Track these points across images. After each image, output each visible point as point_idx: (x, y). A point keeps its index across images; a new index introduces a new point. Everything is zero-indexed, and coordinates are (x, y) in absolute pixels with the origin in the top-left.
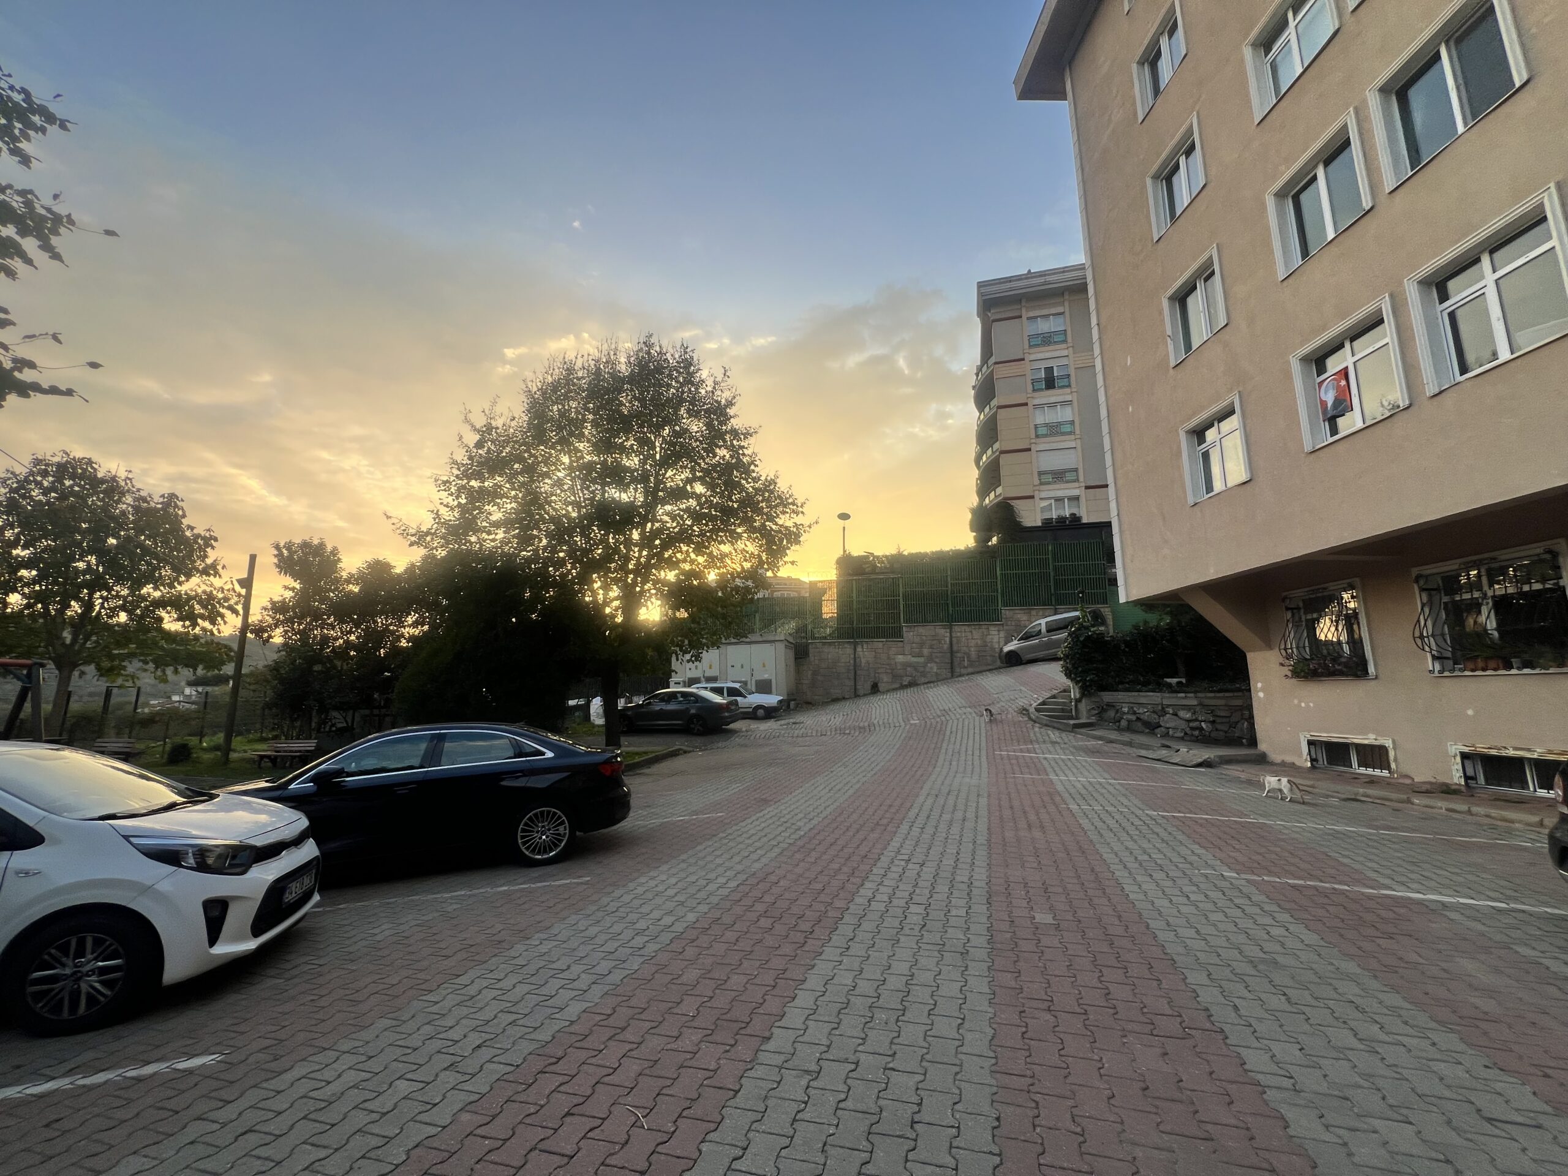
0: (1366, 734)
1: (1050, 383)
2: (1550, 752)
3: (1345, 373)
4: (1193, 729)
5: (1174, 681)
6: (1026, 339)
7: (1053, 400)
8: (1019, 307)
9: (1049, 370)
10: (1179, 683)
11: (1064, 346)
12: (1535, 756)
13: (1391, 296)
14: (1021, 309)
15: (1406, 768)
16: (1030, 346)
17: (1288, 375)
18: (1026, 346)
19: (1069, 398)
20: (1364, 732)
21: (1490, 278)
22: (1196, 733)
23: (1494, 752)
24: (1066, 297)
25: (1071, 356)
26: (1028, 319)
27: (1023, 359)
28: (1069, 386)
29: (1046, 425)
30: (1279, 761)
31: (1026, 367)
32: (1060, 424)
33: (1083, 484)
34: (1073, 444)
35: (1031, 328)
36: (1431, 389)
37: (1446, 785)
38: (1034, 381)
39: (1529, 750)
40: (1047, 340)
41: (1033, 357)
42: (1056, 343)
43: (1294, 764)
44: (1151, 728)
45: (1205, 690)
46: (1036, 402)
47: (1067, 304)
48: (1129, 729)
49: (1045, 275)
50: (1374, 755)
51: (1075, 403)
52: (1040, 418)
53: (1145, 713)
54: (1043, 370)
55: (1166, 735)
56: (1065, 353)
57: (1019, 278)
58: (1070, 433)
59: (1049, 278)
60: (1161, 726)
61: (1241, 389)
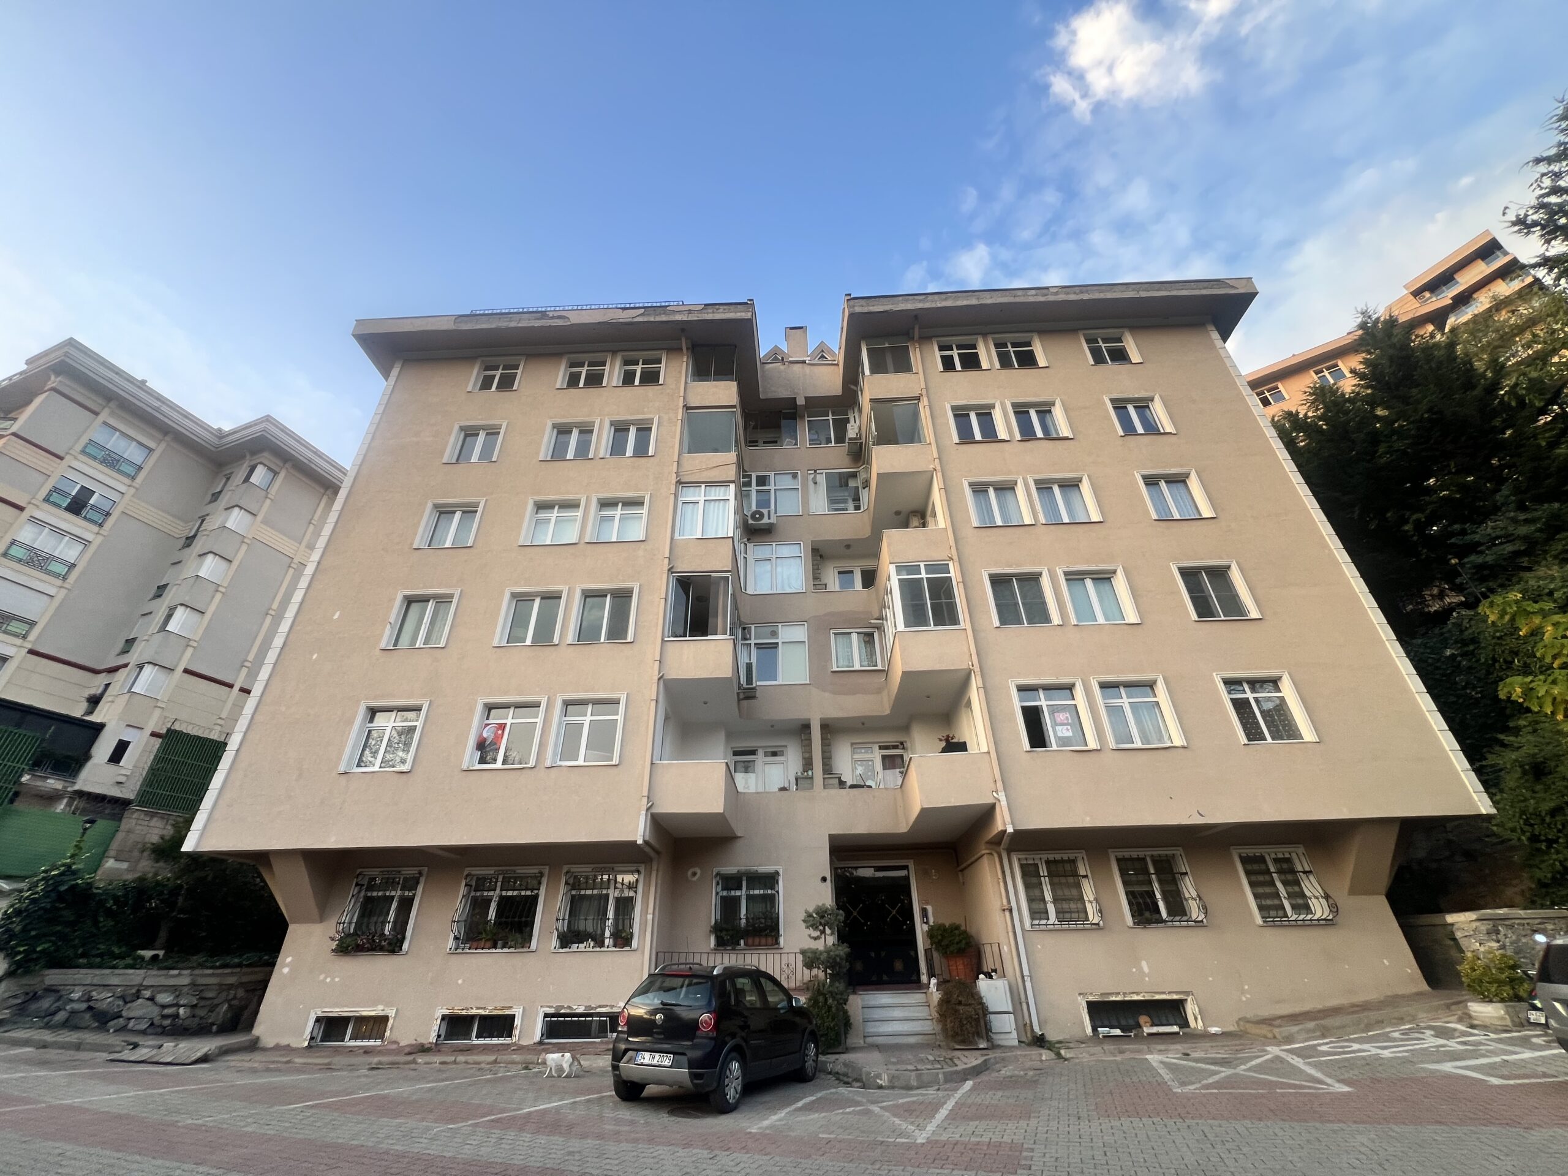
0: (376, 1006)
1: (77, 506)
2: (496, 1009)
3: (502, 727)
4: (164, 1017)
5: (148, 954)
6: (84, 441)
7: (64, 526)
8: (104, 404)
9: (87, 493)
10: (155, 957)
11: (127, 481)
12: (487, 1013)
13: (548, 698)
14: (104, 408)
15: (396, 1036)
16: (83, 452)
17: (472, 710)
18: (79, 447)
19: (89, 536)
20: (375, 1004)
21: (589, 718)
22: (167, 1022)
23: (464, 1012)
24: (167, 438)
25: (127, 497)
26: (105, 423)
27: (61, 458)
28: (101, 525)
29: (31, 549)
30: (271, 1045)
31: (57, 471)
32: (53, 558)
33: (29, 646)
34: (52, 591)
35: (99, 435)
36: (548, 763)
37: (422, 1045)
38: (55, 490)
39: (485, 1008)
40: (112, 461)
41: (76, 464)
42: (119, 471)
43: (289, 1045)
44: (103, 1019)
45: (201, 966)
46: (38, 514)
47: (163, 445)
48: (69, 1024)
49: (163, 403)
50: (376, 1025)
51: (92, 548)
52: (27, 534)
53: (104, 1000)
54: (79, 487)
55: (123, 1029)
56: (122, 489)
57: (130, 379)
58: (56, 575)
59: (164, 408)
60: (121, 1016)
61: (433, 699)
